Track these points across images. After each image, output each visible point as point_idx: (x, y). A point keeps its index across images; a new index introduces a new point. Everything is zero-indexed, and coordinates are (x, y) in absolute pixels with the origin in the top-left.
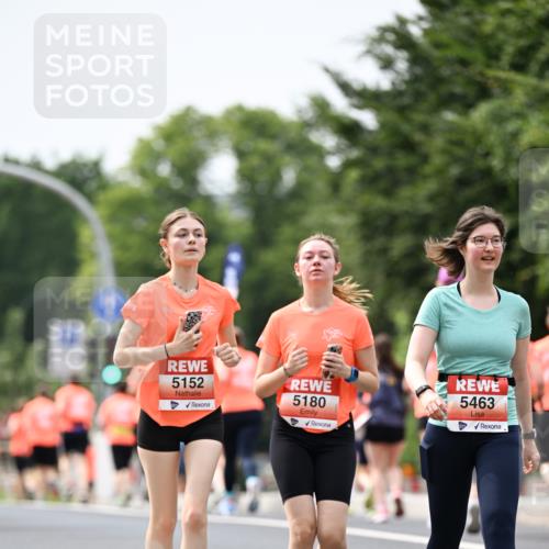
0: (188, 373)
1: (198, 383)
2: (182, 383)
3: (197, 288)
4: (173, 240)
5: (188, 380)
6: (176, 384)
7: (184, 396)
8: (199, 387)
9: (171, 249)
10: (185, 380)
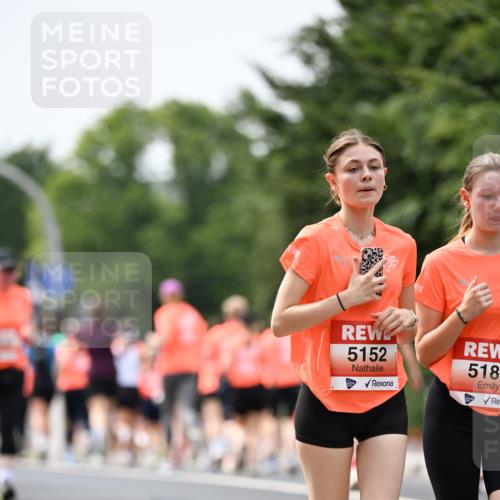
0: (368, 342)
1: (380, 354)
2: (360, 354)
3: (374, 235)
4: (343, 176)
5: (368, 351)
6: (352, 356)
7: (362, 371)
8: (381, 360)
9: (341, 187)
10: (364, 350)
